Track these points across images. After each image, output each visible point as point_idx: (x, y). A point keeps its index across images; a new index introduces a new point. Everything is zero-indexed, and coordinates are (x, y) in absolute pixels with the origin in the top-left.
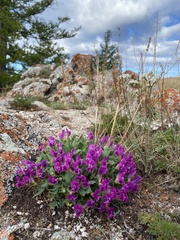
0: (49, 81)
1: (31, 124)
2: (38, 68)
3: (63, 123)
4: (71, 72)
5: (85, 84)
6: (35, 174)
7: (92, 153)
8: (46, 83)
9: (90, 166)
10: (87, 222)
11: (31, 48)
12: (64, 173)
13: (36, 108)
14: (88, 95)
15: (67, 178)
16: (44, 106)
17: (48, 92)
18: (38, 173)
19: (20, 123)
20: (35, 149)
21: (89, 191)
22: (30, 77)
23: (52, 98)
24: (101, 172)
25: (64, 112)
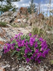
0: (11, 17)
1: (7, 31)
2: (7, 13)
3: (18, 32)
5: (25, 18)
6: (11, 48)
7: (32, 40)
8: (10, 18)
9: (31, 44)
10: (31, 65)
11: (4, 5)
12: (22, 48)
13: (8, 27)
14: (26, 22)
15: (23, 49)
16: (10, 26)
17: (11, 22)
18: (12, 48)
19: (3, 31)
20: (9, 40)
21: (31, 54)
22: (4, 16)
23: (13, 24)
24: (35, 47)
25: (18, 28)
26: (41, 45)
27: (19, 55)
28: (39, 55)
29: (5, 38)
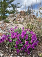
0: (14, 17)
1: (8, 26)
2: (12, 14)
4: (20, 15)
5: (23, 18)
7: (23, 33)
10: (21, 55)
11: (11, 10)
13: (10, 23)
14: (24, 21)
16: (12, 22)
18: (7, 39)
19: (4, 25)
20: (8, 32)
21: (22, 45)
22: (10, 16)
24: (26, 39)
25: (17, 24)
26: (31, 38)
27: (11, 45)
28: (28, 47)
29: (5, 30)
